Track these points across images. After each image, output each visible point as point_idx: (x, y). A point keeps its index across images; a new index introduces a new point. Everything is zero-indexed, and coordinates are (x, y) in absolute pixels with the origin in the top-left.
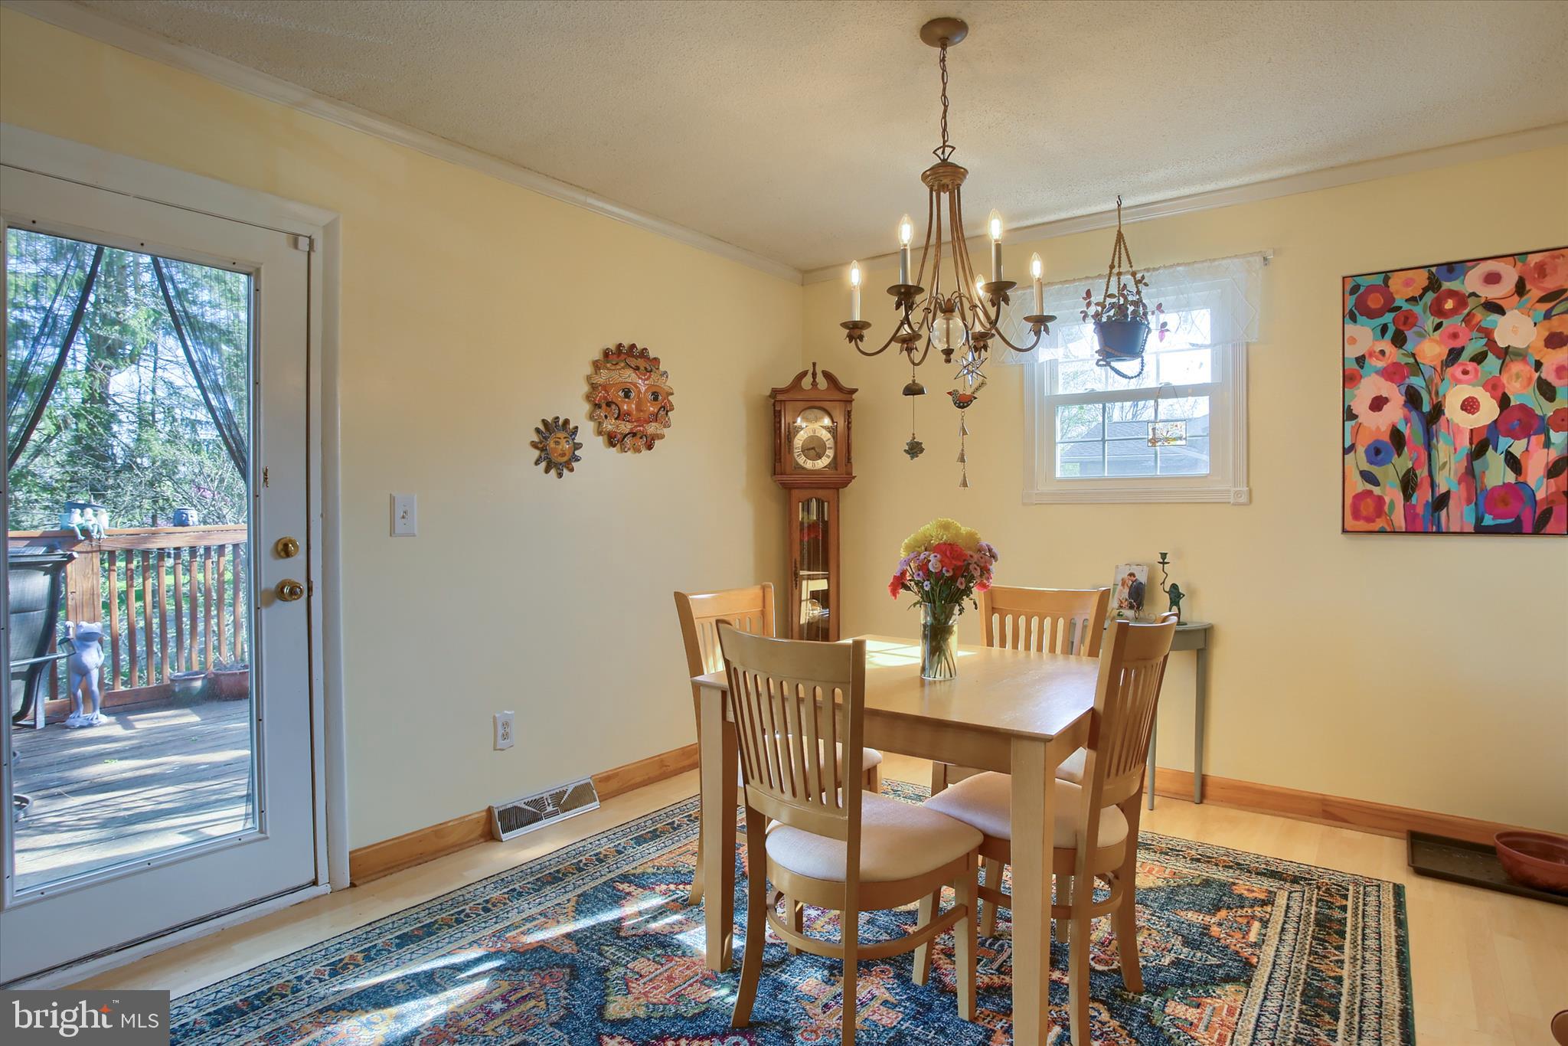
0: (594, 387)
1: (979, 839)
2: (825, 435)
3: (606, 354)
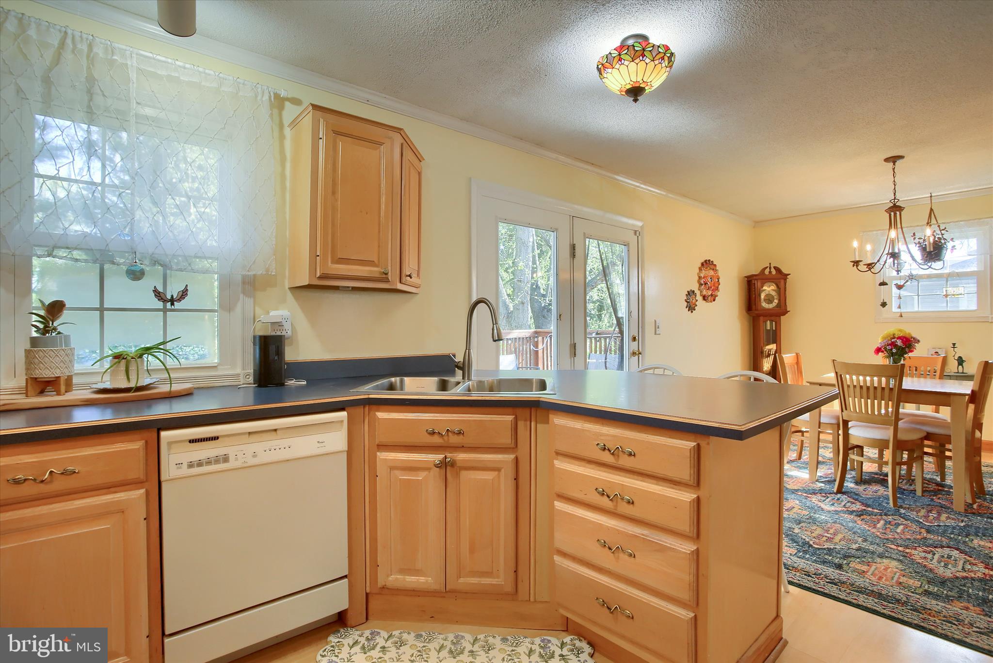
0: (700, 278)
1: (925, 434)
2: (774, 293)
3: (702, 264)
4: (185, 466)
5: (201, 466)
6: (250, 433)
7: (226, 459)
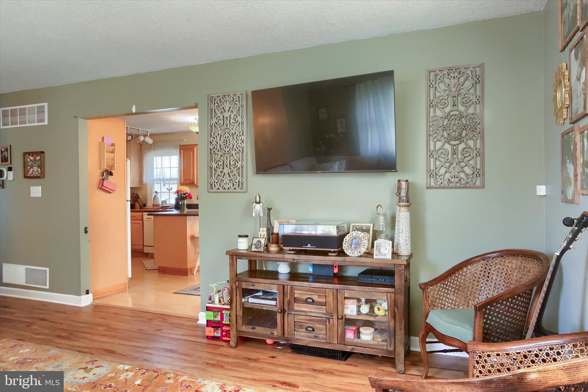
4: (146, 218)
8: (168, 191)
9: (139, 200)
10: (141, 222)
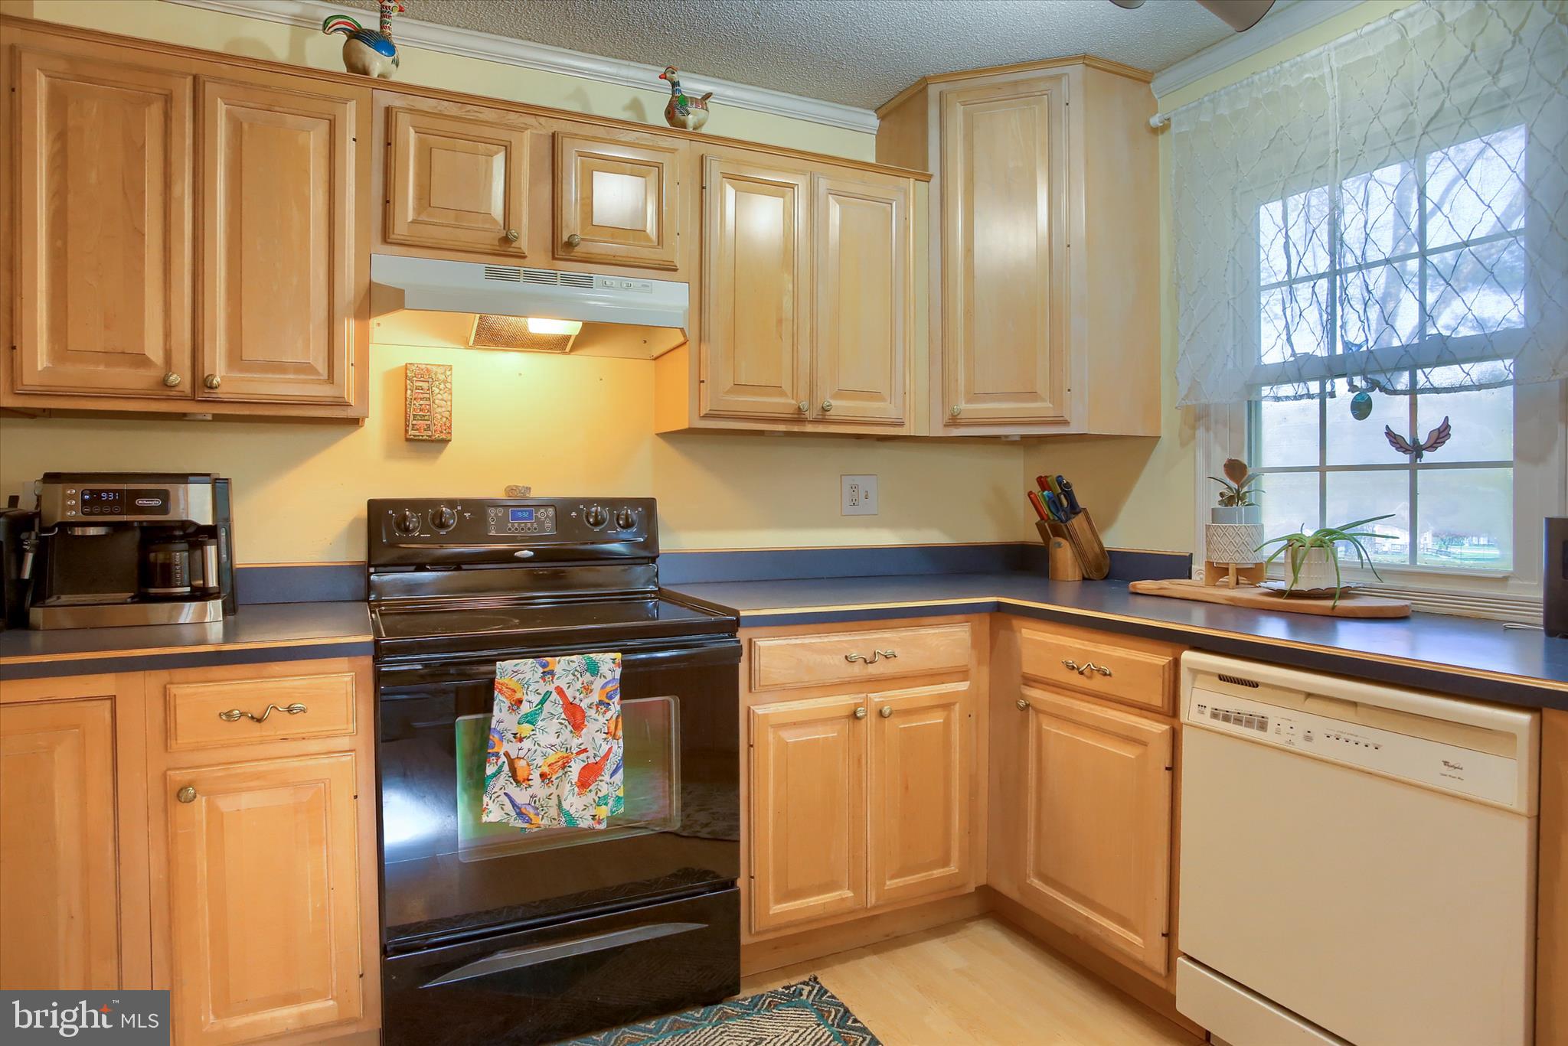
4: (1208, 712)
5: (1227, 721)
6: (1309, 695)
7: (1263, 726)
8: (1404, 458)
9: (1077, 523)
10: (1158, 728)
